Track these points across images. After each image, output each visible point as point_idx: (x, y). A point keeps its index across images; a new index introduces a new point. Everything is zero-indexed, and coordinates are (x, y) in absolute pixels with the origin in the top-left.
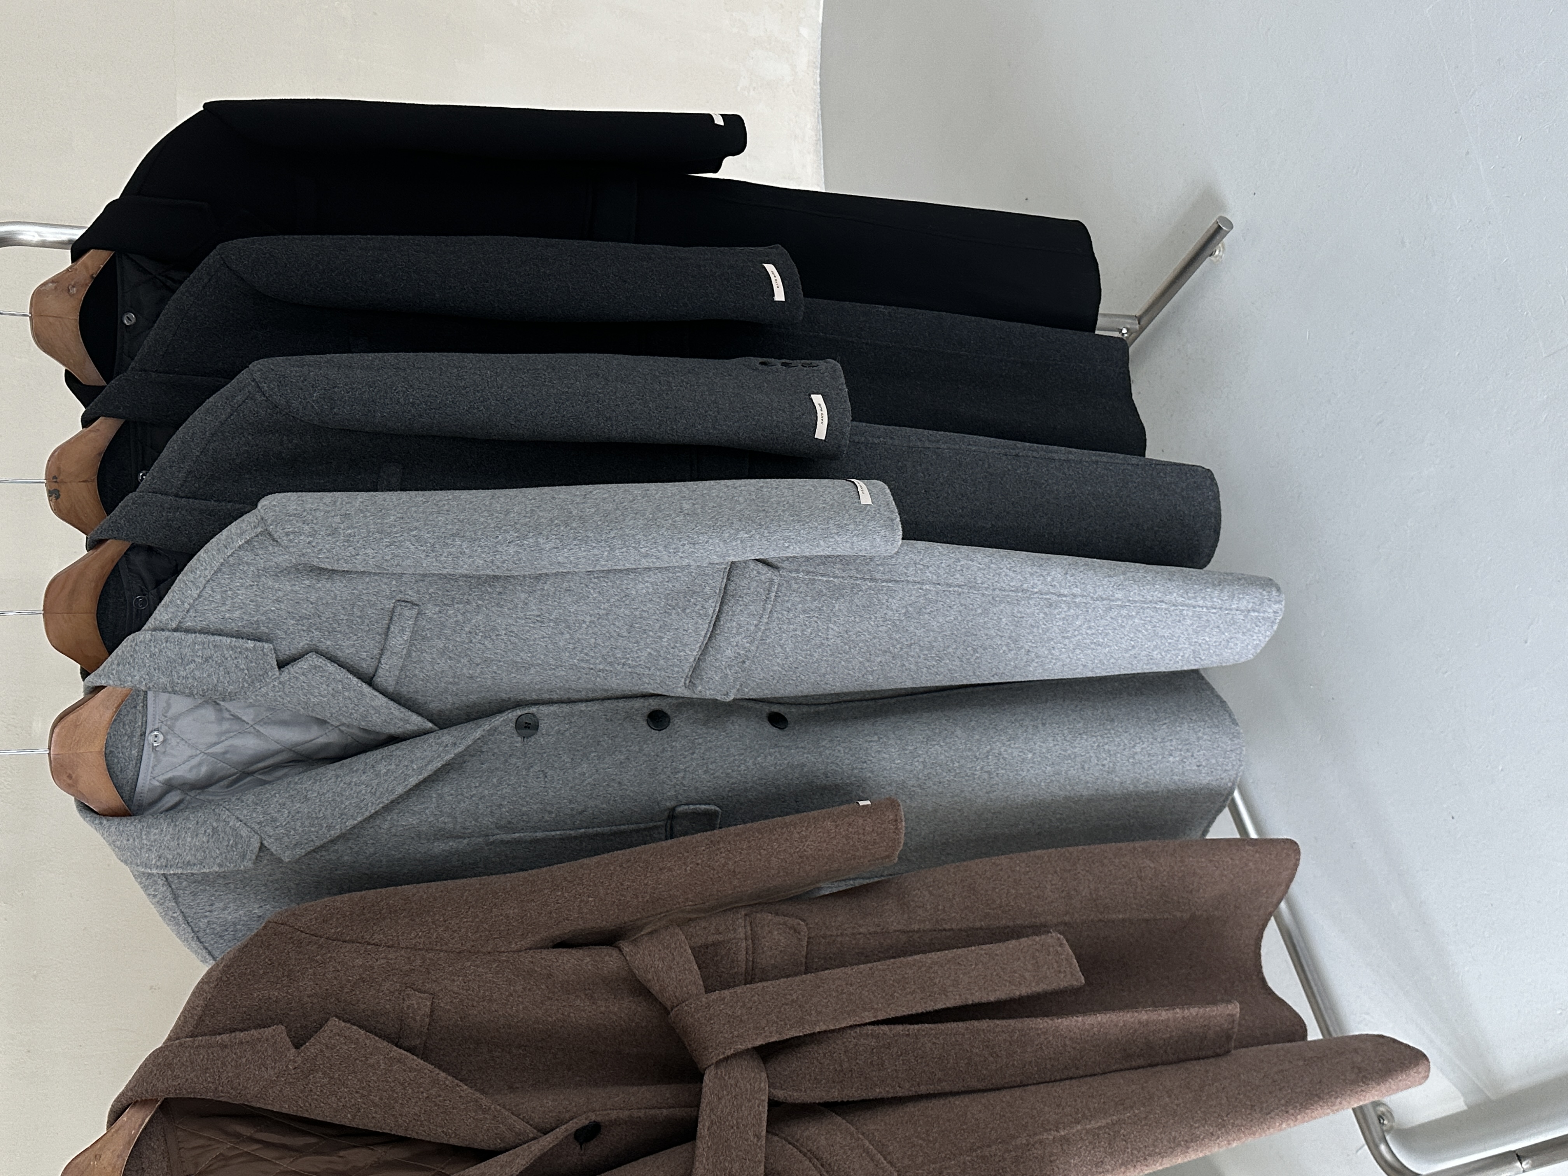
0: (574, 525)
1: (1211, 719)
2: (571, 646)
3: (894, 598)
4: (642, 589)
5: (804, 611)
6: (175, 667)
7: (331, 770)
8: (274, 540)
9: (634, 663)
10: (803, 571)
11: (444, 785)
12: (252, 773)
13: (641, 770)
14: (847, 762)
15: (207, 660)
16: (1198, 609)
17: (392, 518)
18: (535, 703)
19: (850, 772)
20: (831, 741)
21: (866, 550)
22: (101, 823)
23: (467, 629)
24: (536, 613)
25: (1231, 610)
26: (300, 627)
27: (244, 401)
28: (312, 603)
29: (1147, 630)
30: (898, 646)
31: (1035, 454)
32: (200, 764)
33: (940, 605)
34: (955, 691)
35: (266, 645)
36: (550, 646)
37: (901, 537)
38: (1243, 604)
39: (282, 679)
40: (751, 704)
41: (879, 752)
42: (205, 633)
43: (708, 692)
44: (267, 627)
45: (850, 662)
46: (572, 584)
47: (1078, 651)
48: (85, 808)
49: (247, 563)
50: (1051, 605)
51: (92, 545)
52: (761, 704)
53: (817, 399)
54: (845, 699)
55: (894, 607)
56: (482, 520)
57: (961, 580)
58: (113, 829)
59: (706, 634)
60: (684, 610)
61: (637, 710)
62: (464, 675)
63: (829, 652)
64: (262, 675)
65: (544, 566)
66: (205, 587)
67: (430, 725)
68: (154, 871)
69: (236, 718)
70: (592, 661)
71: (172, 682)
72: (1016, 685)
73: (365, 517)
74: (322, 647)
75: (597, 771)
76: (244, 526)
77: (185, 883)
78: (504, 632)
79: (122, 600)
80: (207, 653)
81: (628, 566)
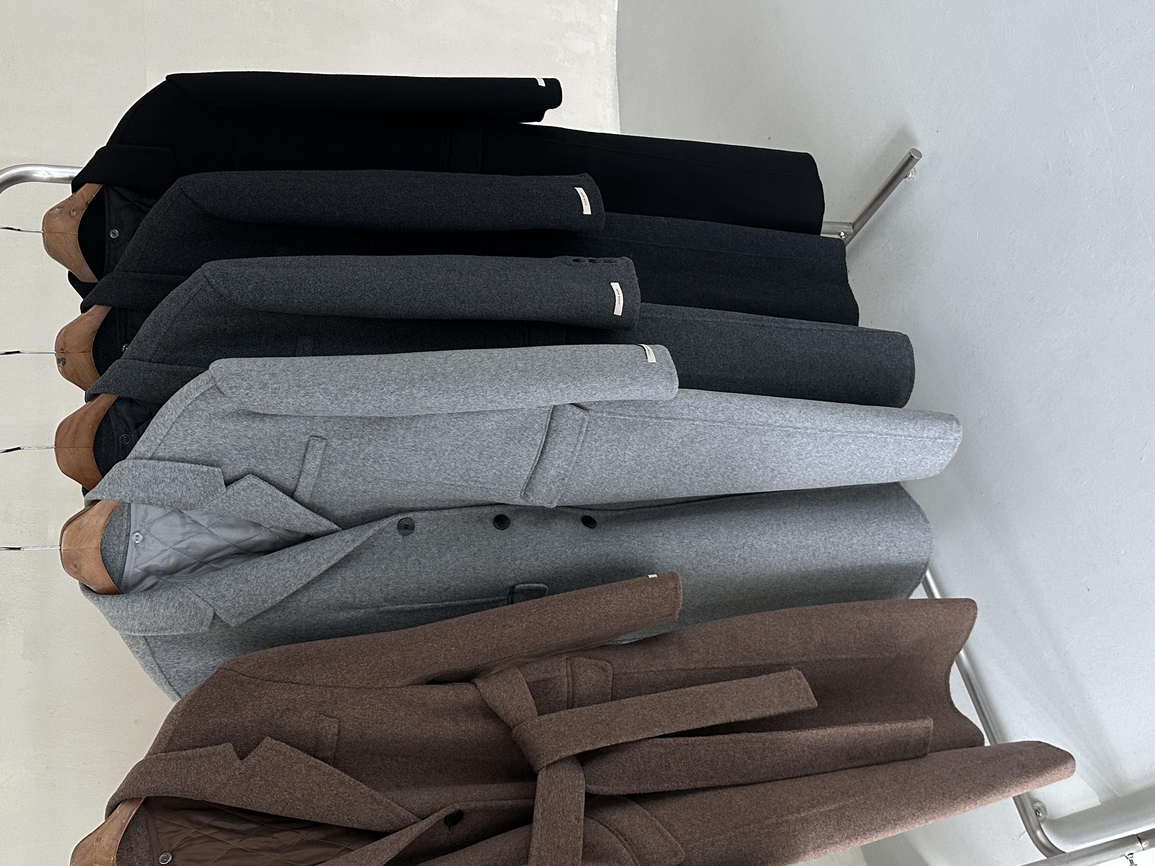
0: (439, 380)
1: (909, 519)
2: (437, 468)
3: (673, 431)
4: (489, 426)
5: (607, 441)
6: (151, 486)
7: (265, 560)
8: (221, 392)
9: (483, 480)
10: (606, 412)
11: (346, 570)
12: (207, 563)
13: (489, 558)
14: (640, 551)
15: (173, 480)
16: (898, 437)
17: (306, 375)
18: (412, 510)
19: (642, 559)
20: (628, 536)
21: (652, 396)
22: (98, 600)
23: (362, 457)
24: (411, 444)
25: (923, 437)
26: (240, 456)
27: (198, 292)
28: (249, 438)
29: (860, 453)
30: (677, 467)
31: (776, 325)
32: (169, 556)
33: (707, 436)
34: (719, 500)
35: (216, 469)
36: (422, 469)
37: (678, 386)
38: (931, 434)
39: (228, 494)
40: (569, 510)
41: (663, 544)
42: (171, 461)
43: (537, 501)
44: (217, 456)
45: (642, 478)
46: (437, 423)
47: (809, 469)
48: (86, 589)
49: (202, 410)
50: (789, 435)
51: (89, 398)
52: (577, 510)
53: (616, 286)
54: (638, 506)
55: (674, 438)
56: (372, 376)
57: (722, 417)
58: (107, 603)
59: (536, 458)
60: (519, 442)
61: (486, 515)
62: (360, 490)
63: (626, 471)
64: (214, 491)
65: (417, 410)
66: (171, 427)
67: (336, 527)
68: (137, 634)
69: (195, 522)
70: (453, 479)
71: (148, 497)
72: (764, 495)
73: (287, 375)
74: (257, 470)
75: (457, 559)
76: (199, 382)
77: (159, 643)
78: (388, 458)
79: (112, 438)
80: (174, 475)
81: (478, 409)
